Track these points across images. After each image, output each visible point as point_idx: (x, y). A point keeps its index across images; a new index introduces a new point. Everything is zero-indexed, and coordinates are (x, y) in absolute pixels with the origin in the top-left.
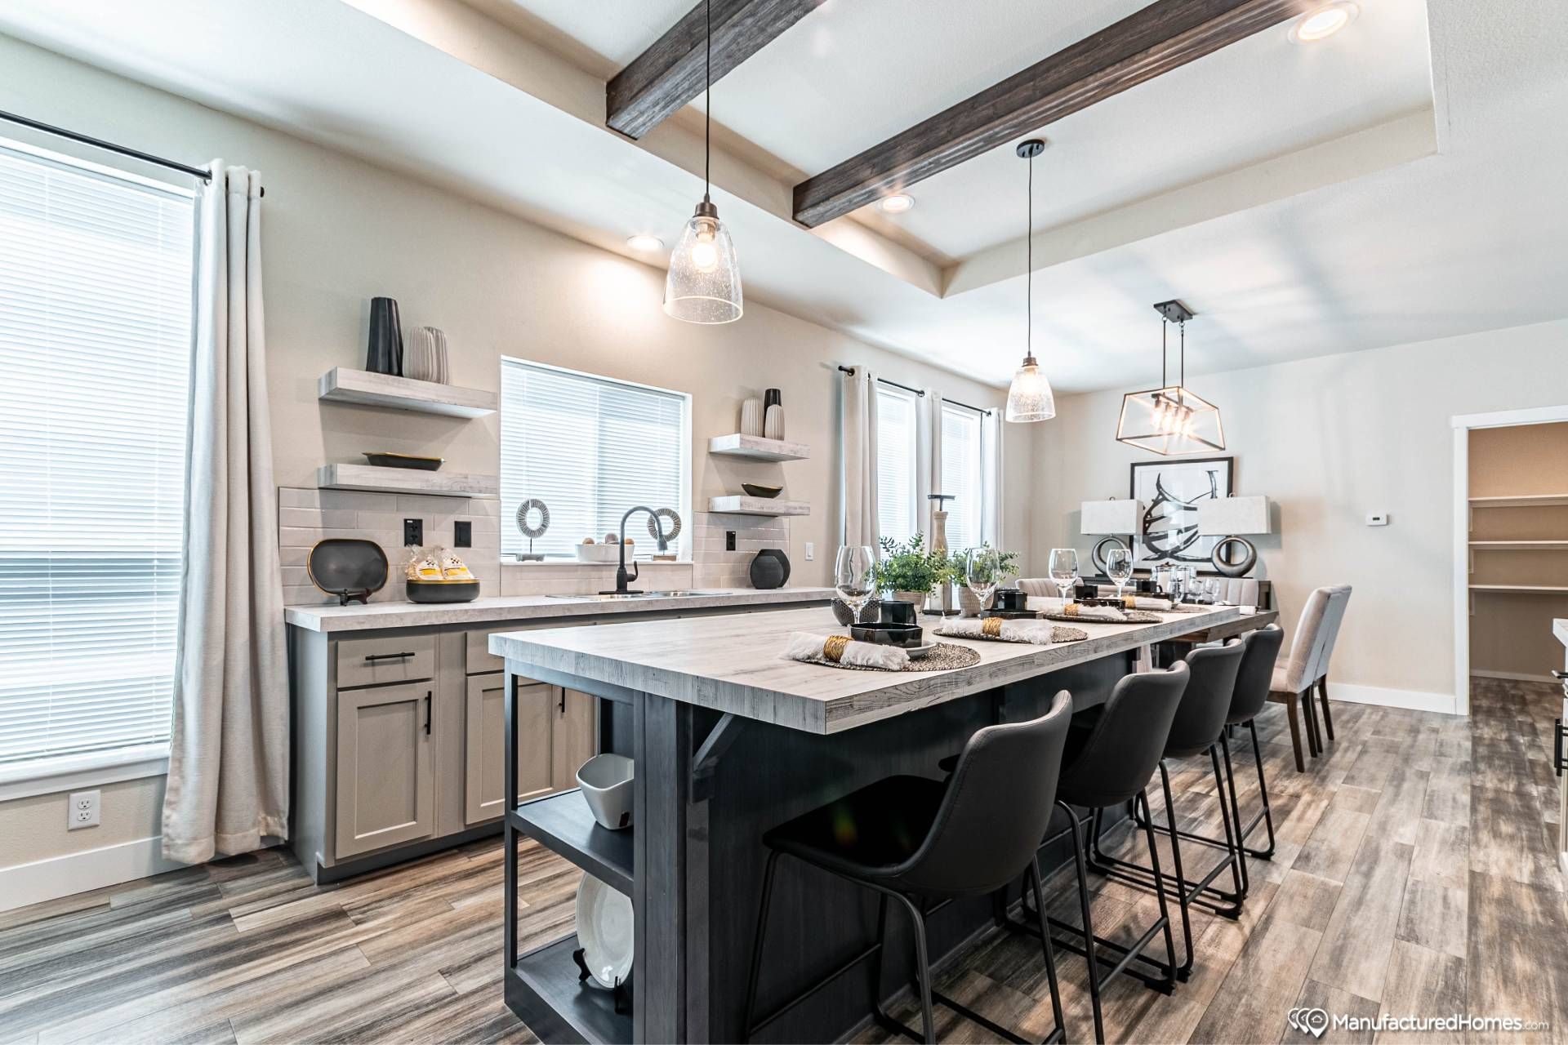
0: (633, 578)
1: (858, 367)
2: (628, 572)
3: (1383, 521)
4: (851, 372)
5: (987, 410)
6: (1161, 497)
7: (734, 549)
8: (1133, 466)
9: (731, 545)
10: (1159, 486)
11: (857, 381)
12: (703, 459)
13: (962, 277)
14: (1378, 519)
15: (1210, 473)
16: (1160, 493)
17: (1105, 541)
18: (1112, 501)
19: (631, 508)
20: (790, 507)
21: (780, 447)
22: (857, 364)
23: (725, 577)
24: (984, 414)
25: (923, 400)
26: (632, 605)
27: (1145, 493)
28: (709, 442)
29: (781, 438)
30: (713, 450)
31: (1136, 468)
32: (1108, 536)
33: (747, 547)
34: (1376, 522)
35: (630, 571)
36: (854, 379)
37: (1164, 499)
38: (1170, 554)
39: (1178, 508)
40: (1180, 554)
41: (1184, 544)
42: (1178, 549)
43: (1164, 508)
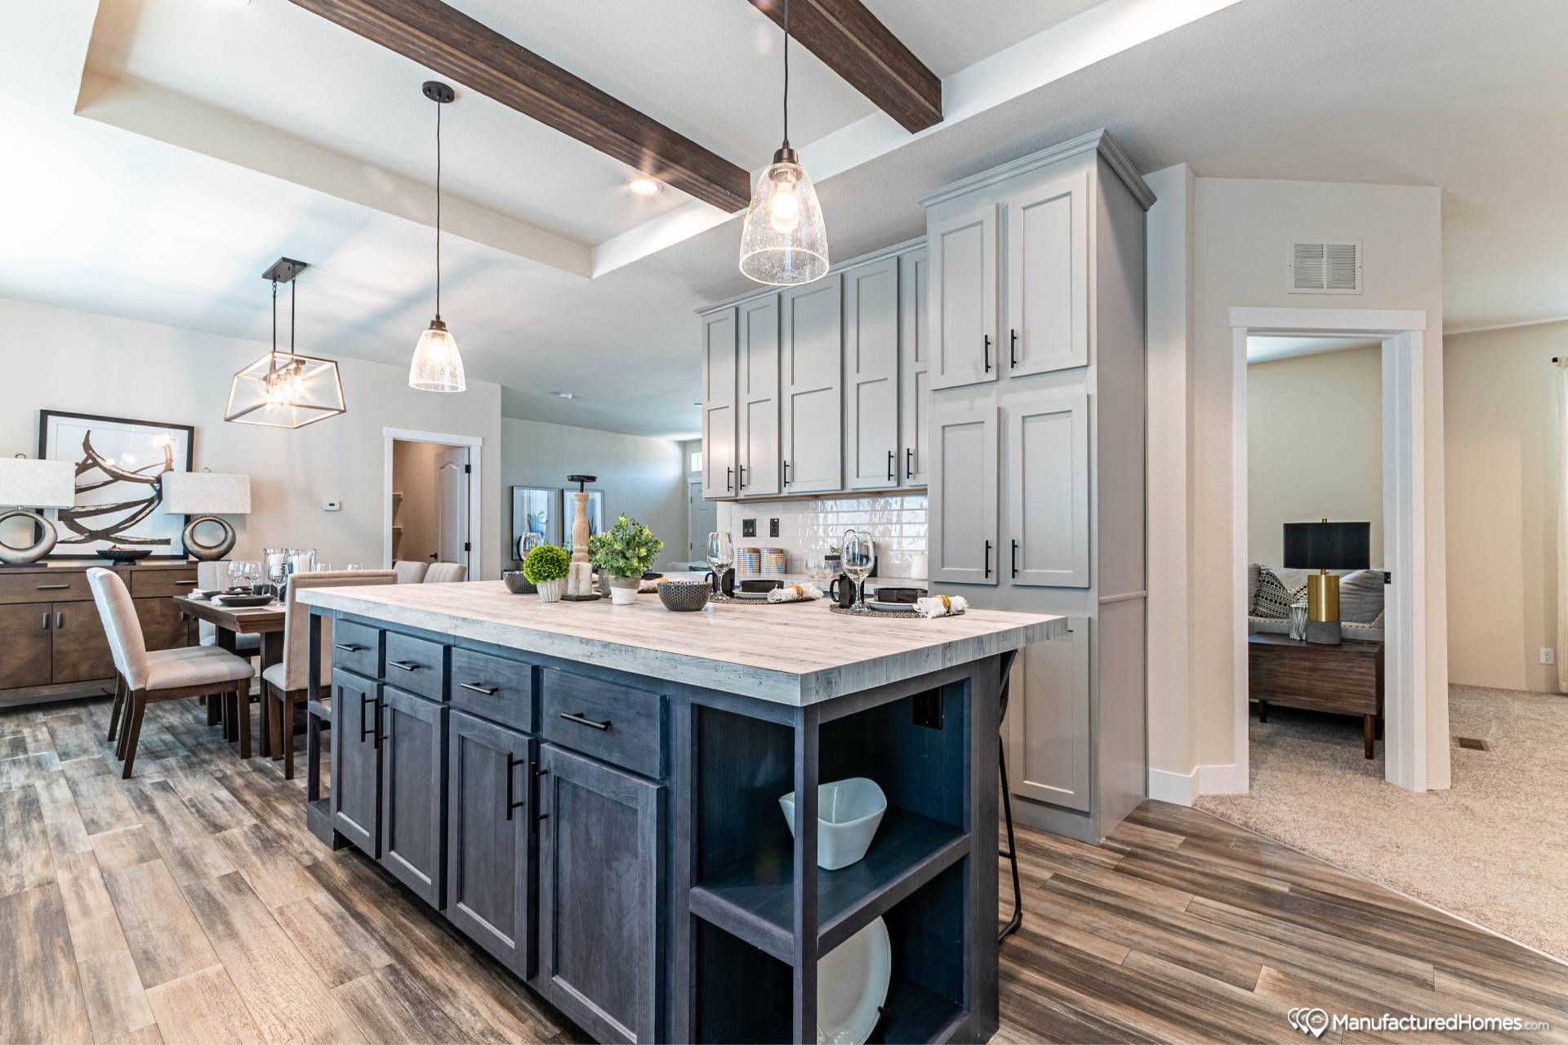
3: (336, 507)
6: (91, 461)
8: (45, 413)
10: (87, 447)
14: (333, 505)
16: (90, 456)
17: (7, 513)
18: (15, 459)
27: (66, 450)
31: (50, 417)
32: (16, 509)
34: (332, 508)
37: (96, 464)
38: (105, 534)
39: (117, 477)
40: (119, 535)
41: (126, 521)
42: (117, 528)
43: (95, 475)
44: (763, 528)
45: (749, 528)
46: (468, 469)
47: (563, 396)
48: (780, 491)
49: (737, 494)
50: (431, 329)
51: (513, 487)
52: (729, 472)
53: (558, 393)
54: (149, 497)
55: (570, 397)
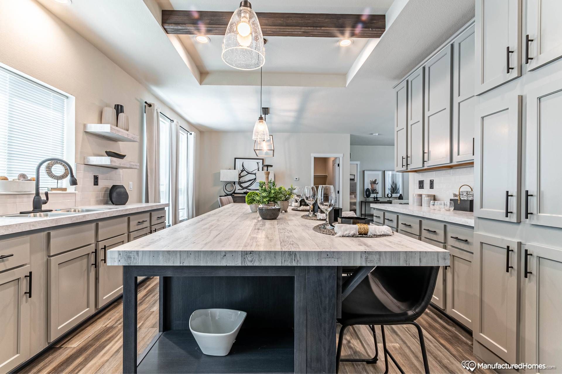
0: (45, 203)
1: (153, 104)
2: (42, 199)
3: (298, 180)
4: (150, 105)
5: (190, 132)
6: (243, 170)
7: (97, 185)
8: (235, 159)
9: (96, 183)
10: (243, 166)
11: (153, 110)
12: (81, 135)
13: (208, 79)
15: (258, 163)
16: (243, 168)
17: (227, 183)
18: (230, 170)
19: (44, 159)
20: (132, 165)
21: (128, 134)
22: (153, 103)
23: (93, 200)
24: (189, 134)
25: (173, 124)
26: (74, 219)
27: (239, 167)
28: (85, 126)
29: (128, 130)
30: (87, 131)
31: (236, 159)
32: (229, 182)
33: (105, 183)
34: (296, 180)
35: (43, 198)
36: (151, 109)
37: (245, 170)
38: (246, 188)
39: (249, 173)
40: (249, 188)
41: (250, 185)
42: (248, 186)
43: (244, 173)
44: (427, 184)
45: (421, 184)
46: (339, 165)
47: (374, 134)
48: (423, 166)
49: (407, 169)
50: (259, 120)
51: (364, 171)
52: (403, 158)
53: (372, 134)
54: (254, 178)
55: (377, 134)
